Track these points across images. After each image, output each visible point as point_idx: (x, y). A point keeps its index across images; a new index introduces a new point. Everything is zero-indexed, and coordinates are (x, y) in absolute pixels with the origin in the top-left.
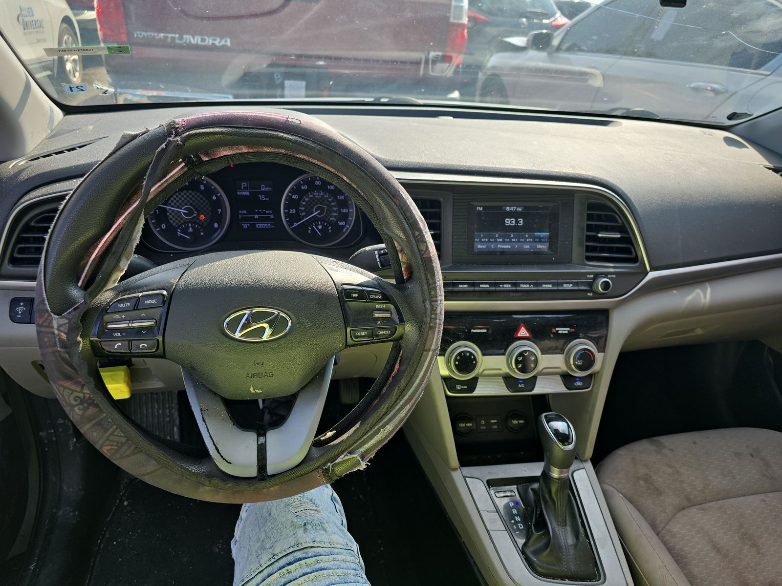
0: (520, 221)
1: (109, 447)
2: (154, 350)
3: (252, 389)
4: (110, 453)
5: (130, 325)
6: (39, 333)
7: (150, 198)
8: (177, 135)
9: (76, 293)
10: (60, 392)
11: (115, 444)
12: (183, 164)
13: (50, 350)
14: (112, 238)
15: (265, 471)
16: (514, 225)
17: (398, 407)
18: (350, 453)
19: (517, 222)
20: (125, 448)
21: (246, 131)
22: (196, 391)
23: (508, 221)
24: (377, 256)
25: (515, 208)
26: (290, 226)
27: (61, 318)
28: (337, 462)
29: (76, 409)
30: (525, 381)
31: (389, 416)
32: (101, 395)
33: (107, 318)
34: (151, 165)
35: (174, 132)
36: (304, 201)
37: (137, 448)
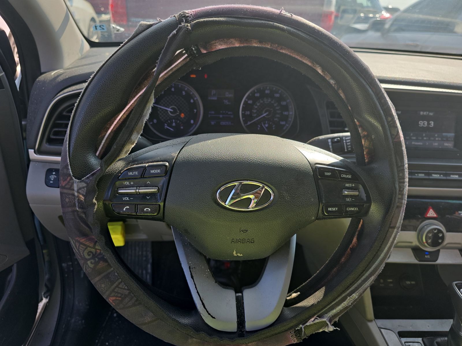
0: (432, 123)
1: (114, 298)
2: (156, 214)
3: (234, 253)
4: (114, 303)
5: (137, 191)
6: (61, 194)
7: (158, 83)
8: (187, 22)
9: (93, 161)
10: (76, 247)
11: (119, 295)
12: (186, 55)
13: (70, 209)
14: (125, 116)
15: (243, 327)
16: (426, 126)
17: (364, 277)
18: (320, 317)
19: (429, 124)
20: (127, 300)
21: (246, 21)
22: (185, 250)
23: (421, 123)
24: (330, 144)
25: (427, 112)
26: (245, 123)
27: (80, 182)
28: (308, 324)
29: (89, 262)
30: (430, 253)
31: (356, 285)
32: (110, 251)
33: (118, 183)
34: (163, 50)
35: (184, 20)
36: (256, 105)
37: (138, 300)
